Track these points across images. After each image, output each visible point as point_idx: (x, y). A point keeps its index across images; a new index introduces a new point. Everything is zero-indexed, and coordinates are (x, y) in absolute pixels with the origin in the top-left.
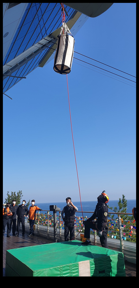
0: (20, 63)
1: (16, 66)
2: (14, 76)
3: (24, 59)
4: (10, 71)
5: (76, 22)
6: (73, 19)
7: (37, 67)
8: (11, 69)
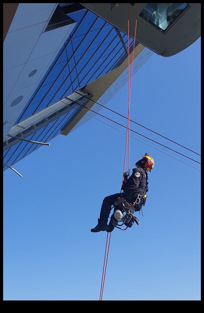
0: (37, 125)
1: (31, 128)
2: (29, 140)
3: (44, 119)
4: (22, 135)
5: (122, 72)
6: (118, 68)
7: (59, 134)
8: (24, 133)
